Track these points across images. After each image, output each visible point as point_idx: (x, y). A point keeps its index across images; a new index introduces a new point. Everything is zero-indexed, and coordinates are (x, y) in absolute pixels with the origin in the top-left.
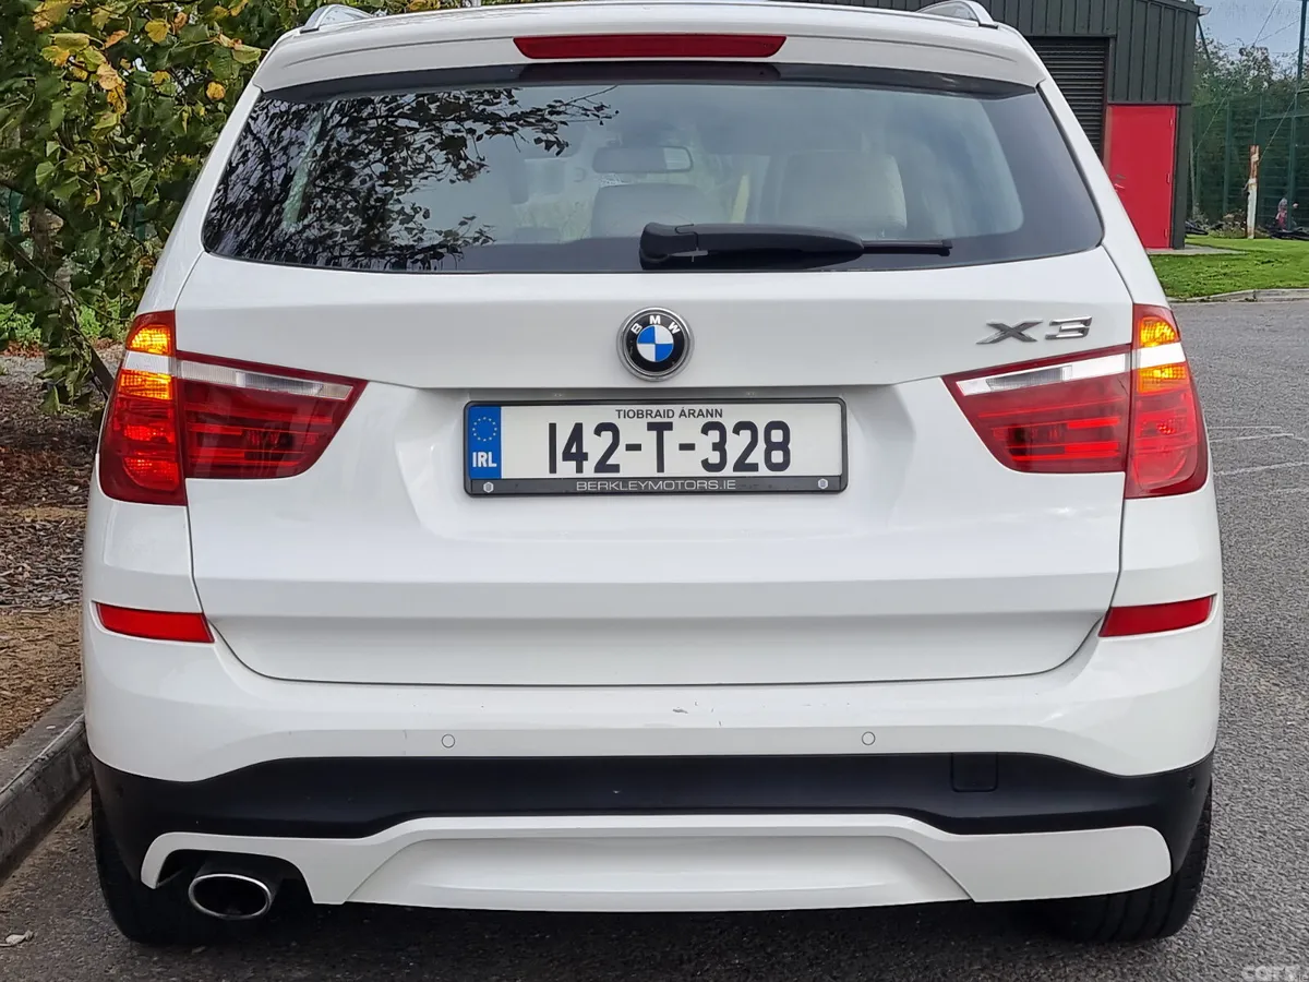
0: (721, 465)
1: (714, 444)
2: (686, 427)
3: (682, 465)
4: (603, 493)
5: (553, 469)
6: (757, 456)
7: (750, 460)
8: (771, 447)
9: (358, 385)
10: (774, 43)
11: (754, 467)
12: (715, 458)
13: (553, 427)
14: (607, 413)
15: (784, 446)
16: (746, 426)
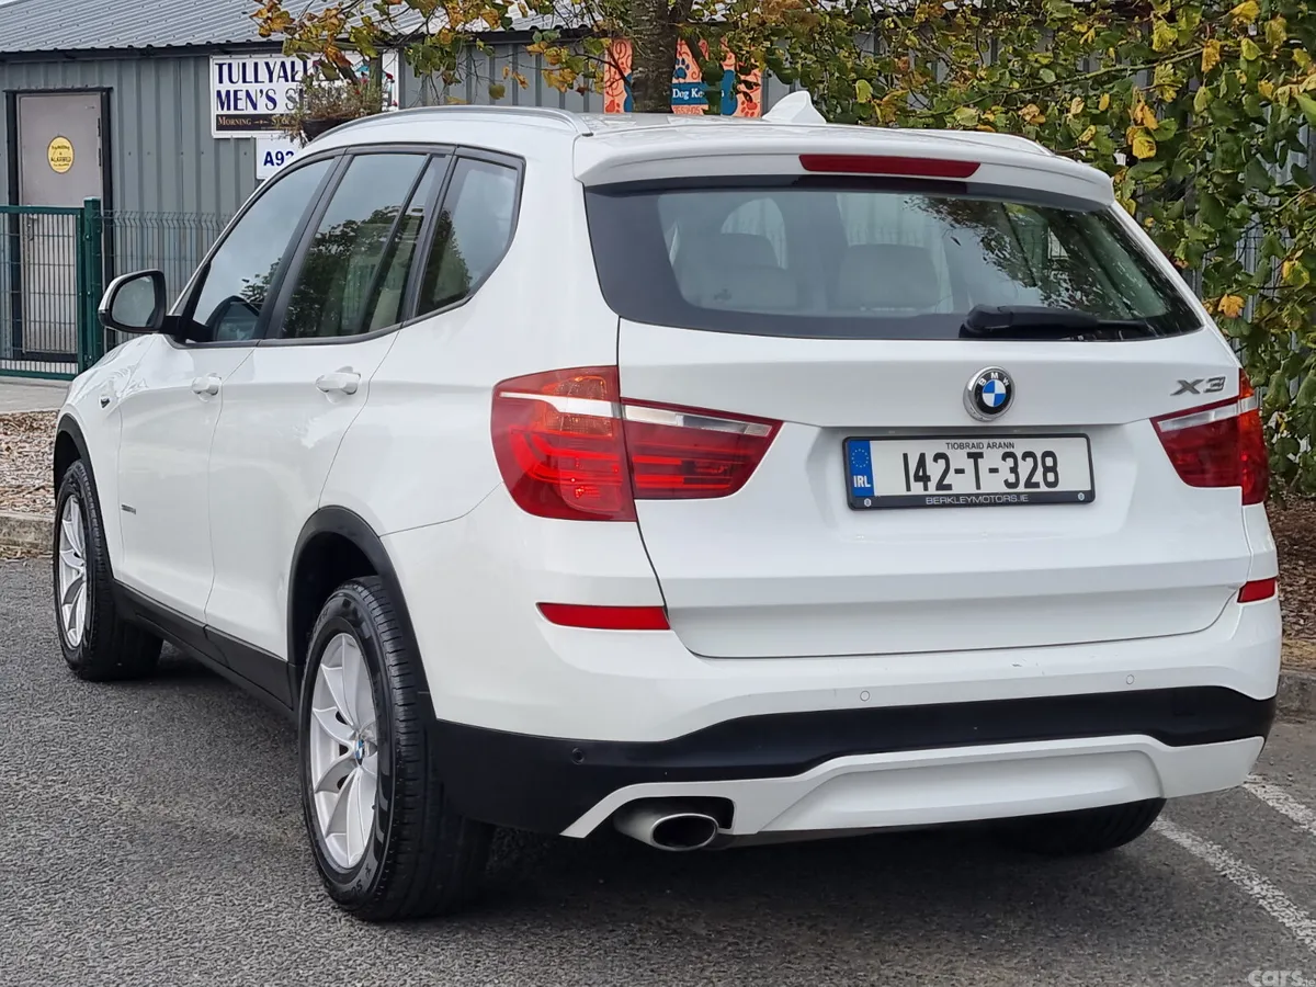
0: (1015, 485)
1: (1011, 468)
2: (992, 457)
3: (993, 485)
4: (944, 506)
5: (908, 489)
6: (1038, 477)
7: (1034, 480)
8: (1047, 470)
9: (776, 424)
10: (971, 167)
11: (1037, 485)
12: (1012, 479)
13: (905, 456)
14: (940, 446)
15: (1053, 469)
16: (1027, 455)
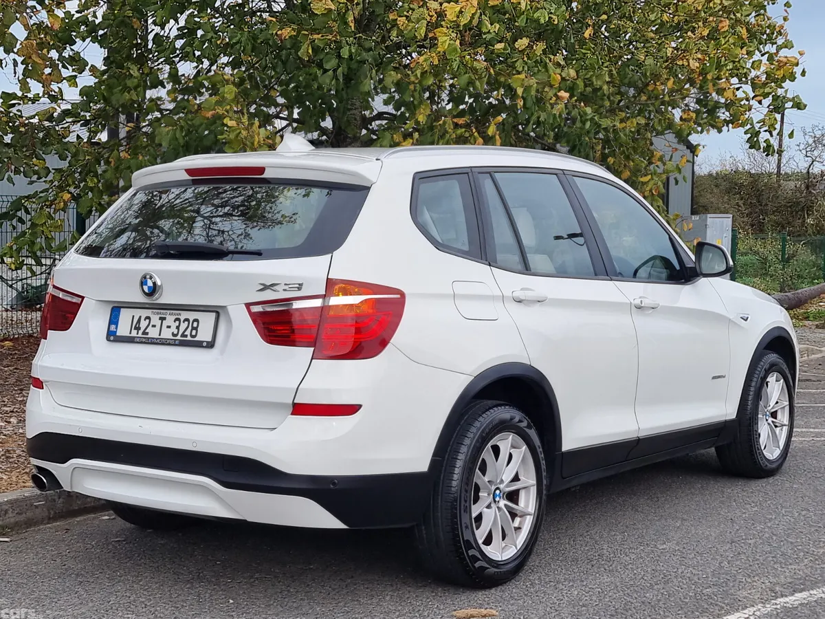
0: (177, 335)
1: (177, 326)
2: (170, 320)
3: (167, 334)
4: (141, 343)
5: (131, 333)
6: (188, 333)
7: (186, 333)
8: (193, 328)
9: (83, 298)
10: (261, 170)
11: (186, 336)
12: (176, 332)
13: (133, 316)
14: (149, 312)
15: (196, 329)
16: (187, 320)
